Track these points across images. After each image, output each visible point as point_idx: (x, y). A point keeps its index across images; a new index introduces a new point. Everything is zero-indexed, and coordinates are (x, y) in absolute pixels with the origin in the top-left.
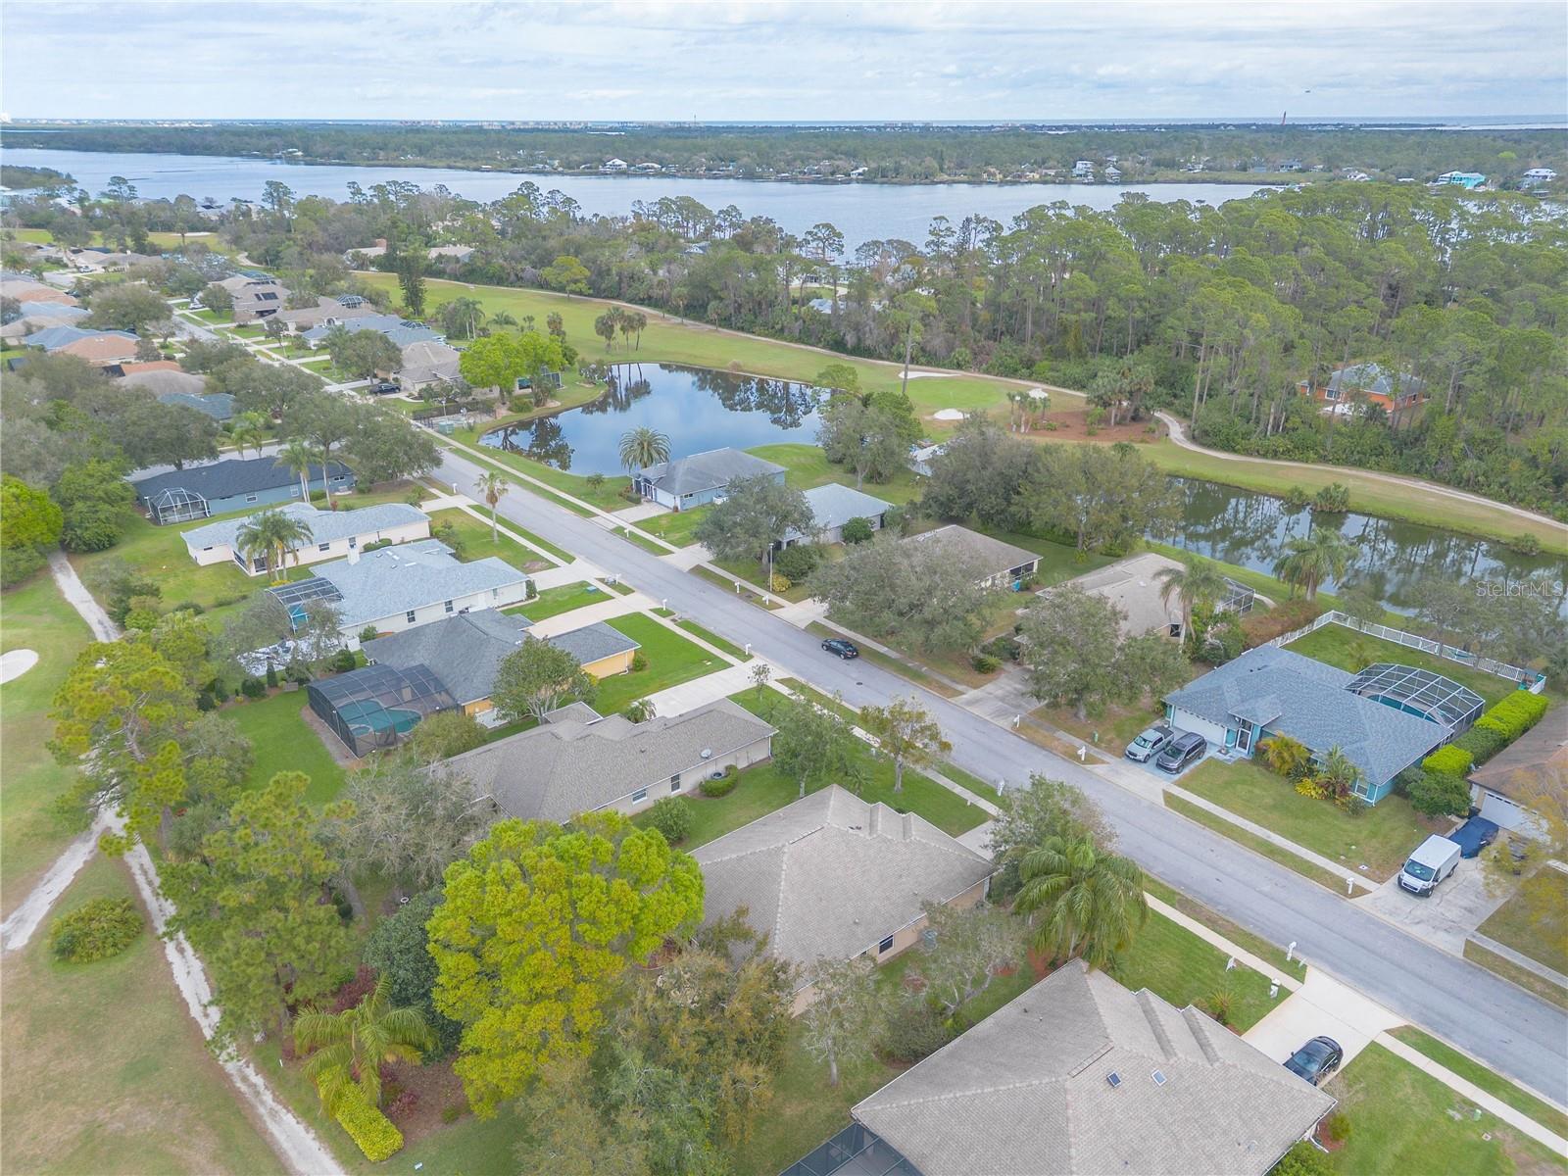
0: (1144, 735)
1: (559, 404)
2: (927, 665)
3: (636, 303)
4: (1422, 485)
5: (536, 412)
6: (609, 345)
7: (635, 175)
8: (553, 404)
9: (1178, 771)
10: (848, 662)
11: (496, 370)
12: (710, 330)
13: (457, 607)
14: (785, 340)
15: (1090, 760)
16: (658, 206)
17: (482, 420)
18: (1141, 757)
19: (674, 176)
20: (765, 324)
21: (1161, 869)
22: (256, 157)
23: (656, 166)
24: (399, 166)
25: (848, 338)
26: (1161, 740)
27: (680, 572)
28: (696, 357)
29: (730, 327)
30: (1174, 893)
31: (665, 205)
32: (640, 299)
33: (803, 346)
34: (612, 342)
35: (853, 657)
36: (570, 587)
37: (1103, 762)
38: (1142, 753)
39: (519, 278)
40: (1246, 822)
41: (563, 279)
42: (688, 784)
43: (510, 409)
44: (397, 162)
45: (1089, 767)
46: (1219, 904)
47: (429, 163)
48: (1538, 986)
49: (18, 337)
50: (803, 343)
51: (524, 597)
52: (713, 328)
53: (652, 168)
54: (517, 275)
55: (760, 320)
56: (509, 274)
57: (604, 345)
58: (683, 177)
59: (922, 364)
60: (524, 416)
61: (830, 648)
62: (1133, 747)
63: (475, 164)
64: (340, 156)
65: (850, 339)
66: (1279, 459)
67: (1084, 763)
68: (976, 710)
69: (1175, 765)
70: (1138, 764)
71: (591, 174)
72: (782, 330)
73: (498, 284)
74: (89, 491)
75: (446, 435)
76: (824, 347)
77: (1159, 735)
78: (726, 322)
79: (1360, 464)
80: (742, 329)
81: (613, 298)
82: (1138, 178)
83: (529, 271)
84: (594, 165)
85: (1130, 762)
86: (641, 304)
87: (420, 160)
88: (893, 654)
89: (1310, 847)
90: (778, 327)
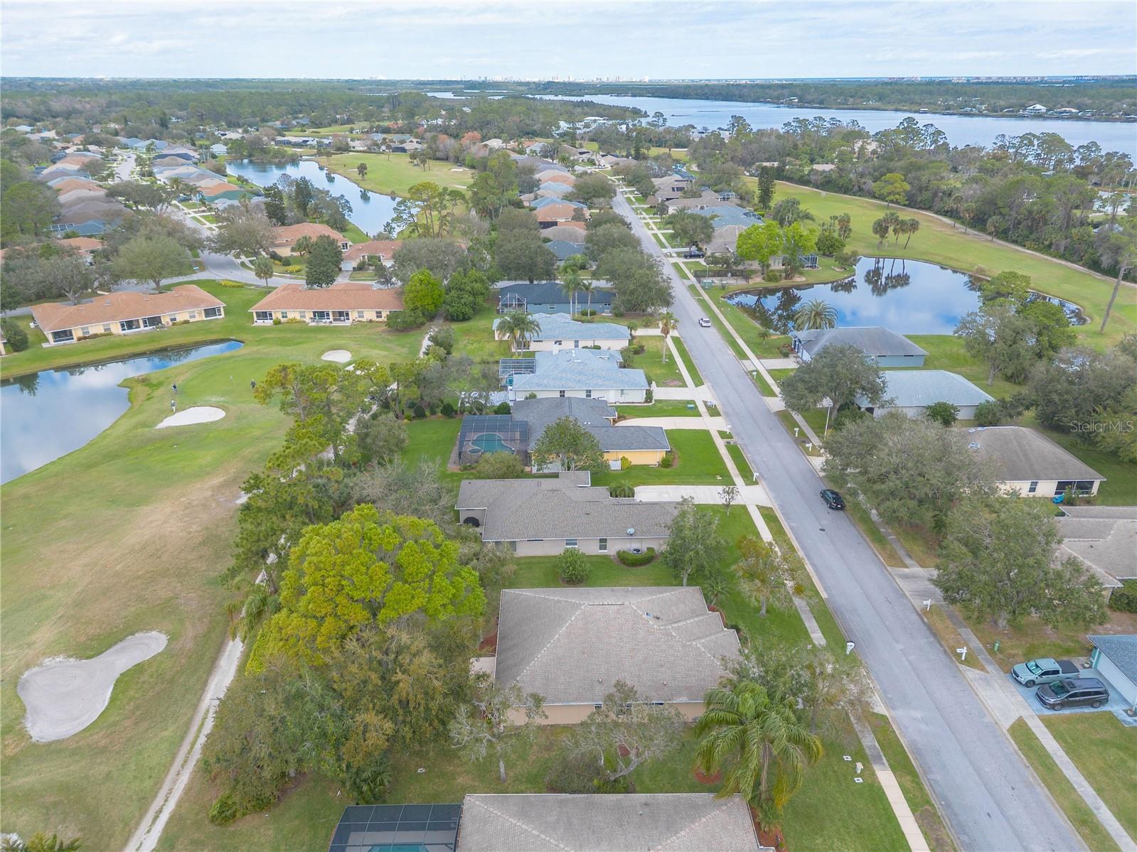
0: (1040, 662)
1: (804, 279)
2: (898, 535)
3: (941, 215)
5: (784, 283)
6: (881, 242)
7: (1050, 118)
8: (799, 279)
9: (1053, 707)
10: (830, 511)
11: (758, 248)
12: (987, 241)
13: (594, 395)
14: (1050, 255)
15: (971, 661)
16: (1019, 140)
17: (740, 283)
18: (1023, 680)
19: (1088, 119)
20: (1037, 240)
21: (938, 778)
22: (769, 102)
23: (1073, 110)
24: (859, 109)
25: (1104, 259)
26: (1056, 672)
27: (769, 411)
28: (951, 259)
29: (1006, 239)
30: (929, 802)
31: (1027, 139)
32: (945, 211)
33: (1063, 262)
34: (884, 241)
35: (837, 509)
36: (679, 402)
37: (983, 669)
38: (1025, 676)
39: (861, 189)
40: (1085, 783)
41: (885, 191)
42: (612, 549)
43: (764, 279)
44: (860, 106)
45: (963, 667)
46: (965, 834)
47: (883, 107)
49: (529, 201)
50: (1066, 259)
51: (643, 400)
52: (989, 238)
53: (1070, 112)
54: (859, 186)
55: (1033, 236)
56: (854, 186)
57: (877, 242)
58: (1097, 120)
60: (771, 285)
61: (824, 497)
62: (1020, 668)
63: (917, 108)
64: (821, 102)
65: (1106, 261)
67: (962, 662)
68: (903, 584)
69: (1052, 701)
70: (1017, 685)
71: (1011, 116)
72: (1050, 246)
73: (845, 193)
74: (463, 286)
75: (704, 289)
76: (1083, 265)
77: (1057, 667)
78: (1003, 234)
80: (1015, 242)
81: (925, 209)
83: (870, 184)
84: (1016, 109)
85: (1011, 680)
86: (945, 215)
87: (878, 104)
88: (875, 518)
90: (1047, 243)
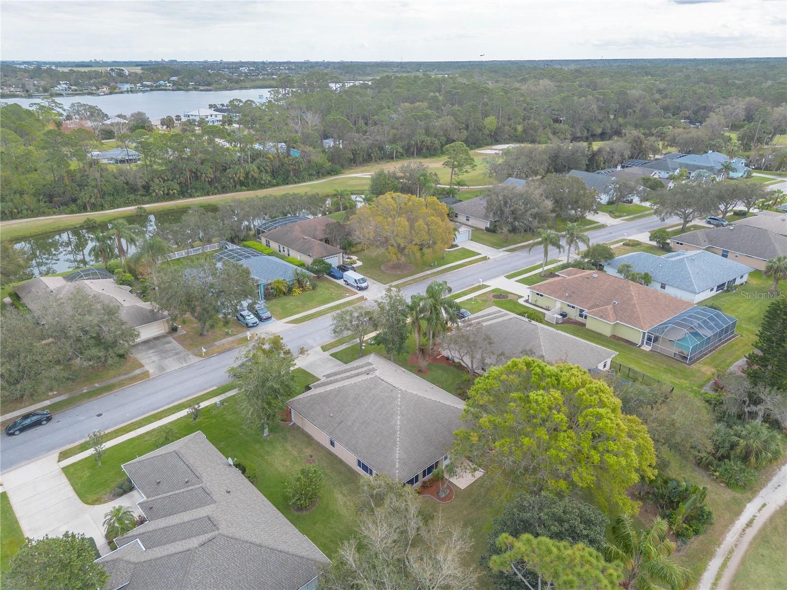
89: (333, 301)
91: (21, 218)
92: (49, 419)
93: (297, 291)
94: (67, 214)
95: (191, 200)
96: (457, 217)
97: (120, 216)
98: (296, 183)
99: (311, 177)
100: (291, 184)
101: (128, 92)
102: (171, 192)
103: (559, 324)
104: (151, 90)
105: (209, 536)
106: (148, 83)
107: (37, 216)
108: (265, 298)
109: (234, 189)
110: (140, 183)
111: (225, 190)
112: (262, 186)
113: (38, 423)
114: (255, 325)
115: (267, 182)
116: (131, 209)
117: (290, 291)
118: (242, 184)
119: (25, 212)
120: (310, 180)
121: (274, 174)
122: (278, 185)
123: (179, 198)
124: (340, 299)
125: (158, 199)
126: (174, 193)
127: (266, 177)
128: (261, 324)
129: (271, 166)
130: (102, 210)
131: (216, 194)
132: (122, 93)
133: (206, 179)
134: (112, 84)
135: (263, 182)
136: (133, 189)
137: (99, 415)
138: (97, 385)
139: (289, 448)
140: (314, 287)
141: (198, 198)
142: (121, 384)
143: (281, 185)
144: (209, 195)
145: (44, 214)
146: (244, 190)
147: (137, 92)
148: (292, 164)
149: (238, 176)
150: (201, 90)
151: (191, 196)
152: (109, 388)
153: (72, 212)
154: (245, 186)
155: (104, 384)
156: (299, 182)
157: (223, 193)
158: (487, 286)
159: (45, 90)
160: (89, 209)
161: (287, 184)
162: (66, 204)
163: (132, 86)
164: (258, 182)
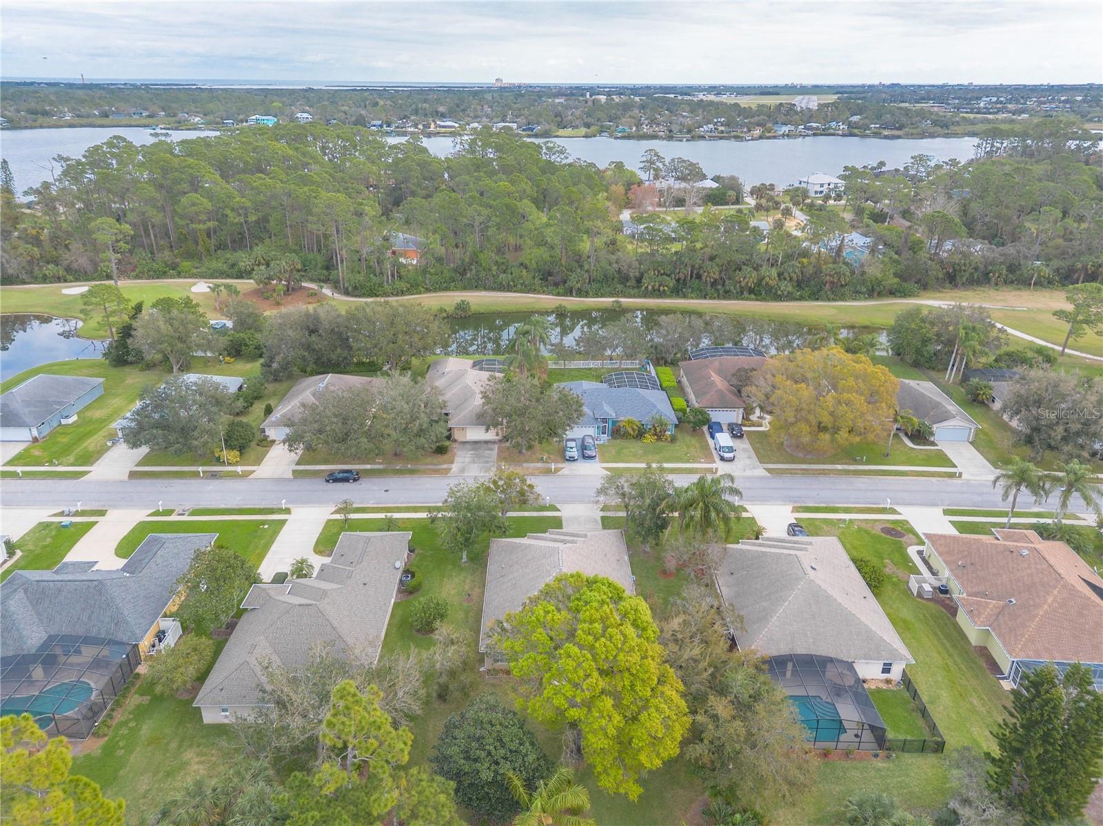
2: (408, 463)
4: (483, 293)
27: (121, 481)
36: (32, 531)
48: (798, 471)
51: (5, 556)
59: (71, 281)
61: (336, 480)
66: (405, 295)
79: (447, 289)
82: (23, 124)
88: (381, 467)
89: (677, 462)
91: (515, 291)
92: (355, 480)
93: (649, 438)
94: (553, 295)
95: (682, 301)
96: (993, 401)
97: (596, 307)
98: (829, 300)
99: (856, 295)
100: (822, 300)
101: (783, 136)
102: (661, 288)
103: (922, 598)
104: (814, 135)
105: (311, 602)
106: (814, 125)
107: (528, 292)
108: (612, 435)
109: (739, 295)
110: (633, 273)
111: (727, 295)
112: (778, 298)
113: (346, 480)
114: (572, 460)
115: (786, 293)
116: (608, 301)
117: (640, 434)
118: (751, 291)
119: (519, 286)
120: (855, 299)
121: (799, 284)
122: (801, 298)
123: (670, 297)
124: (691, 463)
125: (646, 295)
126: (664, 290)
127: (786, 287)
128: (581, 460)
129: (799, 274)
130: (586, 296)
131: (714, 298)
132: (775, 137)
133: (708, 279)
134: (769, 125)
135: (779, 292)
136: (624, 279)
137: (386, 491)
138: (409, 466)
139: (468, 581)
140: (673, 439)
141: (692, 301)
142: (425, 472)
143: (807, 300)
144: (706, 298)
145: (534, 291)
146: (751, 300)
147: (795, 137)
148: (830, 275)
149: (746, 280)
150: (886, 137)
151: (685, 296)
152: (412, 472)
153: (558, 294)
154: (755, 295)
155: (414, 467)
156: (834, 300)
157: (725, 298)
158: (894, 512)
159: (689, 131)
160: (574, 294)
161: (817, 299)
162: (556, 285)
163: (792, 128)
164: (774, 291)
